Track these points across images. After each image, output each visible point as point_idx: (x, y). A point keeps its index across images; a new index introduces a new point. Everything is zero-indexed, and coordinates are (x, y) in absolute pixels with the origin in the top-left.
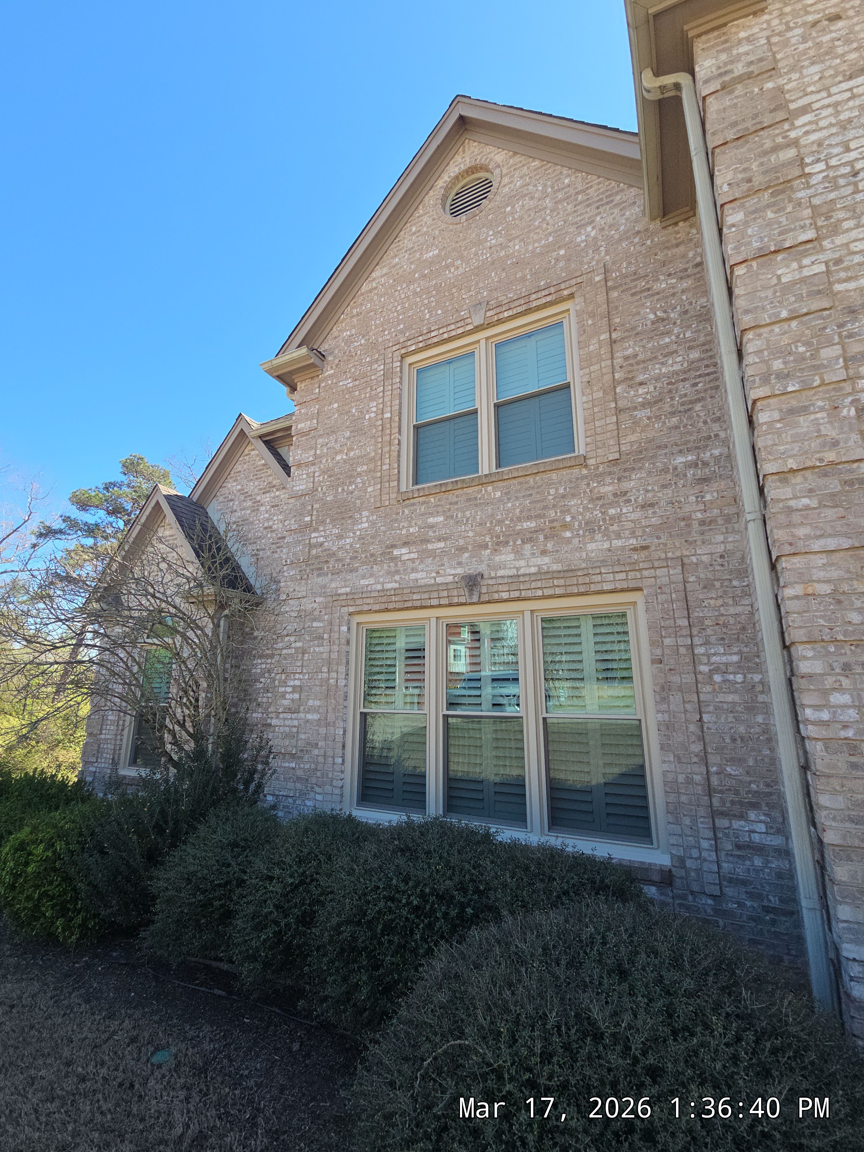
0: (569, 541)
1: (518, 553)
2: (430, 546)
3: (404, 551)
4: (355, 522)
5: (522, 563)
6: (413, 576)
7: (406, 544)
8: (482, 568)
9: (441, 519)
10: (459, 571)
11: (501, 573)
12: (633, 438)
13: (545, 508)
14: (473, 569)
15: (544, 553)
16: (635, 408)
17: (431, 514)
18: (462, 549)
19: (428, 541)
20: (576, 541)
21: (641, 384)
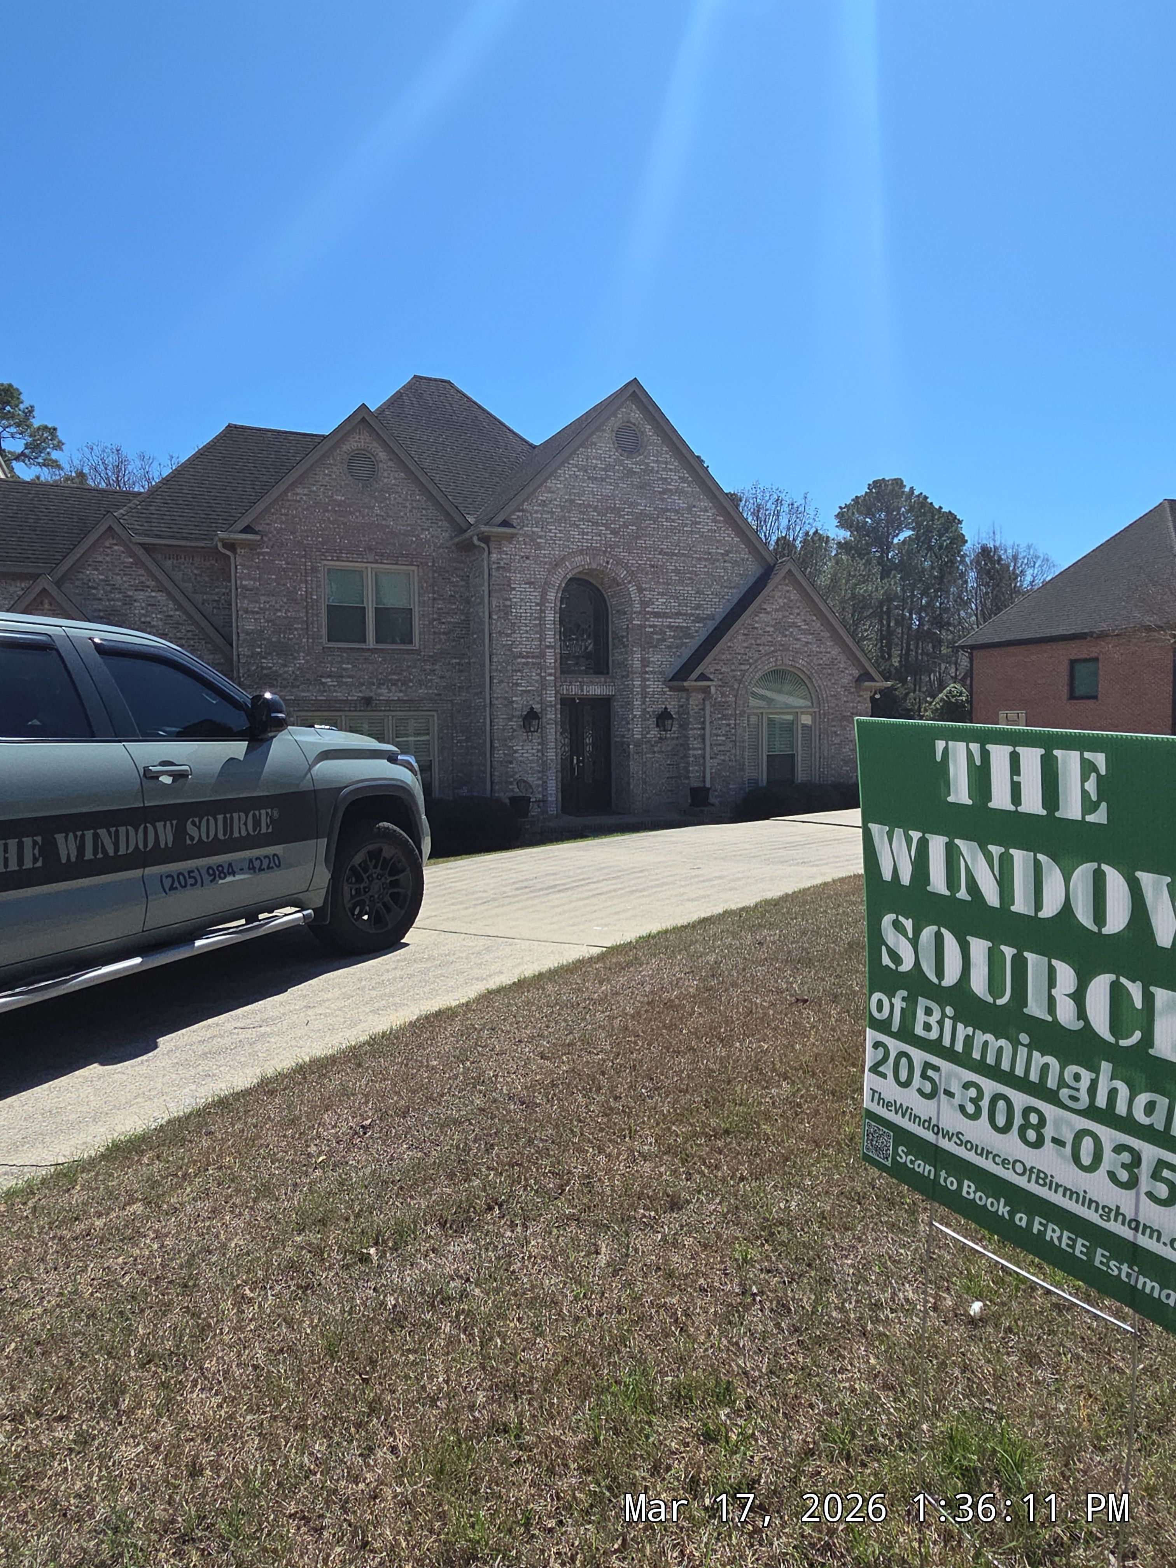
0: (411, 687)
1: (390, 691)
2: (344, 680)
3: (329, 680)
4: (295, 658)
5: (391, 694)
6: (334, 694)
7: (329, 676)
8: (372, 694)
9: (350, 666)
10: (360, 694)
11: (381, 698)
12: (438, 647)
13: (402, 670)
14: (368, 694)
15: (401, 691)
16: (440, 634)
17: (344, 663)
18: (363, 684)
19: (342, 677)
20: (414, 688)
21: (443, 623)
